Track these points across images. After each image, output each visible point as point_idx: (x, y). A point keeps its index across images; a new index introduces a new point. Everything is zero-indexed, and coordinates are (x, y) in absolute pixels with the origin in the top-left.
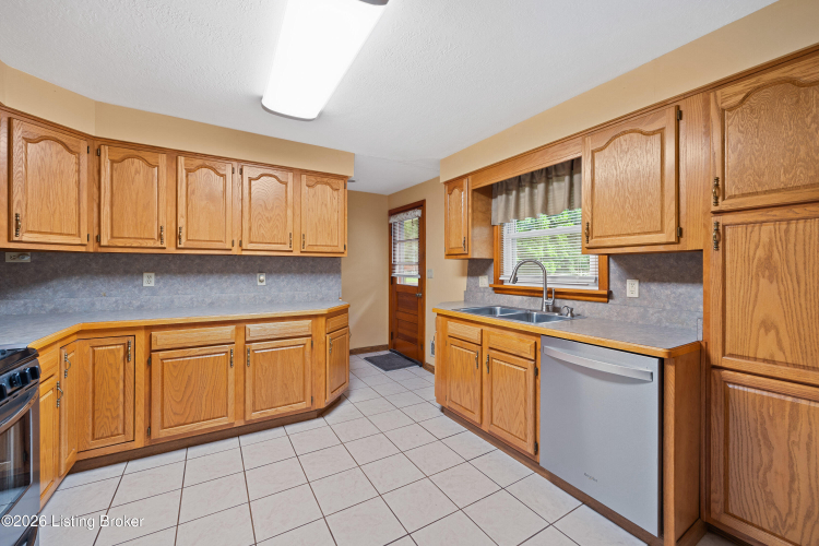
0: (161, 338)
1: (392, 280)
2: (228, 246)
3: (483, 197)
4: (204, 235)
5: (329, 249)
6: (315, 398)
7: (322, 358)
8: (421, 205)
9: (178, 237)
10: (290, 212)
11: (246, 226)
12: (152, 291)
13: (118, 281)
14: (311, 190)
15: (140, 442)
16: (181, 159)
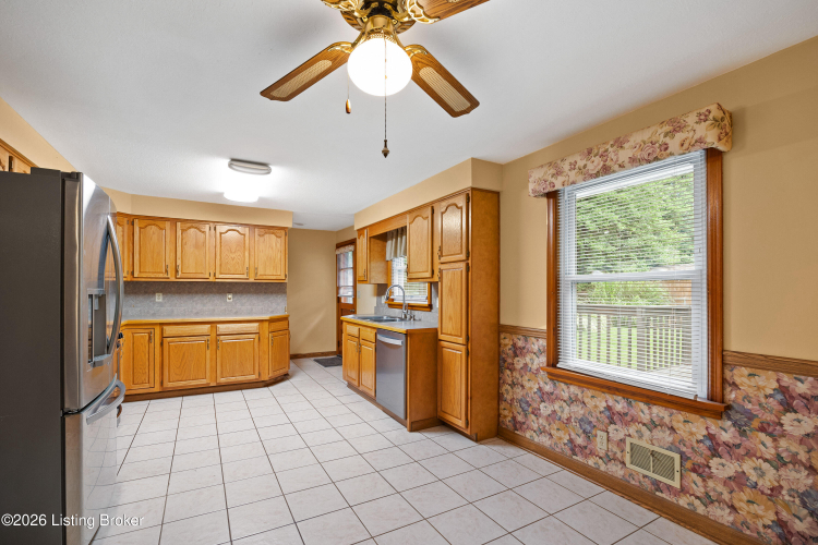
0: (169, 330)
1: (339, 299)
2: (207, 276)
3: (378, 241)
4: (192, 270)
5: (274, 277)
6: (262, 372)
7: (266, 349)
8: (353, 242)
9: (177, 271)
10: (247, 254)
11: (218, 263)
12: (161, 304)
13: (141, 298)
14: (262, 239)
15: (157, 389)
16: (179, 224)
